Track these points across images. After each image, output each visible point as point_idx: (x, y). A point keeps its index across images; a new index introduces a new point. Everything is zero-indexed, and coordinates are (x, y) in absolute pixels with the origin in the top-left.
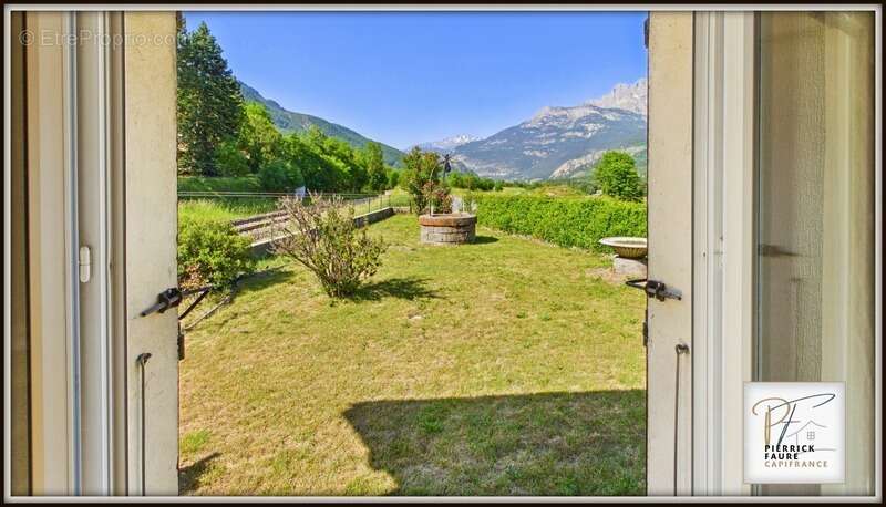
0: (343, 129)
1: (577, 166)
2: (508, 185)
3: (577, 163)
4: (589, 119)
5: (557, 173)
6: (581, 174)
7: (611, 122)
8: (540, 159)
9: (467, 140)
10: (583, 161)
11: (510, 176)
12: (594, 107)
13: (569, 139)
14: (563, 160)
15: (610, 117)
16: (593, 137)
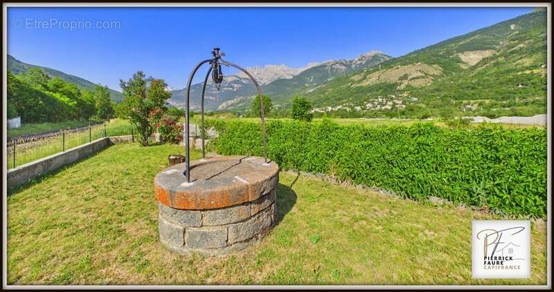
0: (79, 79)
1: (230, 104)
2: (196, 114)
3: (230, 102)
4: (235, 82)
5: (220, 107)
6: (232, 107)
7: (244, 84)
8: (212, 100)
9: (171, 90)
10: (232, 101)
11: (197, 109)
12: (237, 77)
13: (226, 91)
14: (223, 101)
15: (244, 82)
16: (237, 91)
